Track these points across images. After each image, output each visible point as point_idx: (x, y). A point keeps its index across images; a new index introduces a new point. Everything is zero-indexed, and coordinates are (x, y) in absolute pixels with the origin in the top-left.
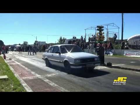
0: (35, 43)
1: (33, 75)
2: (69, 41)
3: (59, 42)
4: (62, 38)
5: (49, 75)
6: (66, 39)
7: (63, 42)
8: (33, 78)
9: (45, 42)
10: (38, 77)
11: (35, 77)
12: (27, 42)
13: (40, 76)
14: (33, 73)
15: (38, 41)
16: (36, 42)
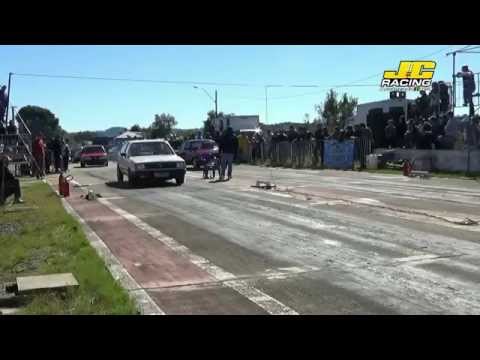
0: (207, 123)
1: (197, 272)
2: (371, 111)
3: (324, 115)
4: (339, 99)
5: (275, 276)
6: (354, 103)
7: (340, 115)
8: (201, 285)
9: (257, 117)
10: (221, 282)
11: (206, 280)
12: (171, 120)
13: (232, 276)
14: (198, 261)
15: (221, 114)
16: (213, 115)
